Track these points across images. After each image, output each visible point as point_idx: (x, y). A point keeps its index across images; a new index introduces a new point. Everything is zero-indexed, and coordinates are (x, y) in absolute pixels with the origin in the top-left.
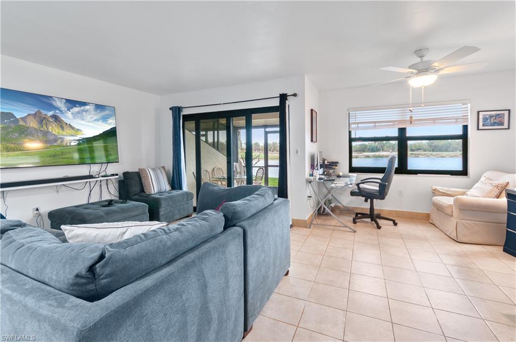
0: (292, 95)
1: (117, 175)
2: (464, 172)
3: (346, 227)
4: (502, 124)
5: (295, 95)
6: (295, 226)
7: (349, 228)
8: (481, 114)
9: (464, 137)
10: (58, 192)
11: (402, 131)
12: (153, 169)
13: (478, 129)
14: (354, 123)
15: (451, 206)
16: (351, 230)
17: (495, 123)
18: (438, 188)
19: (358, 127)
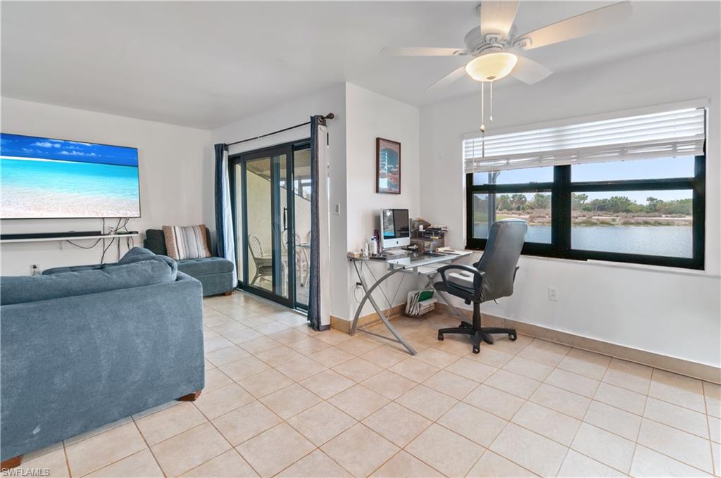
1: (137, 233)
3: (400, 342)
6: (334, 328)
7: (404, 345)
9: (697, 184)
10: (61, 248)
11: (563, 172)
12: (184, 229)
16: (406, 349)
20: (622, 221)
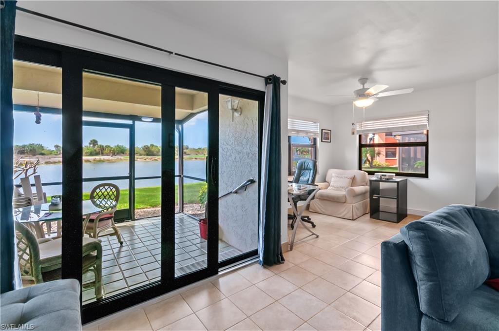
8: (323, 131)
9: (314, 146)
17: (327, 138)
20: (44, 161)
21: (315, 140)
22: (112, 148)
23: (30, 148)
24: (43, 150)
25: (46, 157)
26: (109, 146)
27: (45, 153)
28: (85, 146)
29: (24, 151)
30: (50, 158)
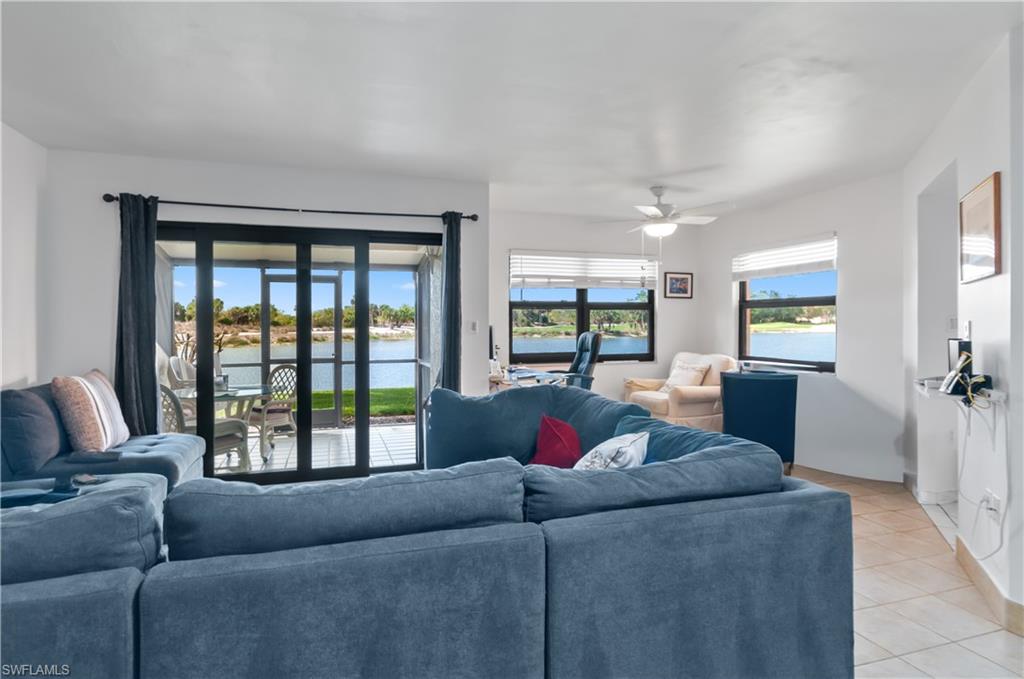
0: (468, 217)
2: (650, 357)
4: (686, 292)
5: (474, 218)
8: (668, 276)
9: (649, 306)
11: (582, 293)
13: (665, 297)
14: (515, 276)
15: (666, 403)
17: (680, 289)
18: (635, 380)
19: (523, 281)
21: (651, 293)
22: (391, 310)
23: (256, 312)
24: (276, 315)
25: (280, 329)
26: (387, 307)
27: (281, 321)
28: (346, 307)
29: (247, 317)
30: (286, 332)
